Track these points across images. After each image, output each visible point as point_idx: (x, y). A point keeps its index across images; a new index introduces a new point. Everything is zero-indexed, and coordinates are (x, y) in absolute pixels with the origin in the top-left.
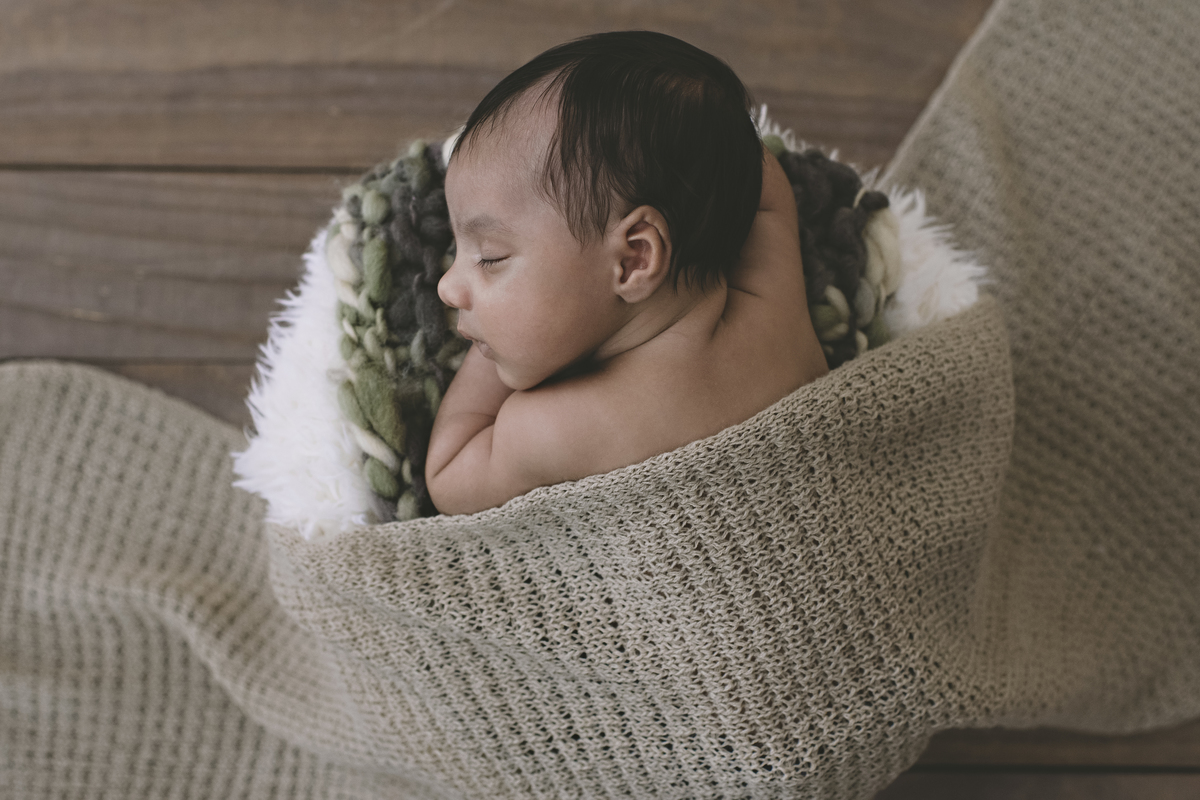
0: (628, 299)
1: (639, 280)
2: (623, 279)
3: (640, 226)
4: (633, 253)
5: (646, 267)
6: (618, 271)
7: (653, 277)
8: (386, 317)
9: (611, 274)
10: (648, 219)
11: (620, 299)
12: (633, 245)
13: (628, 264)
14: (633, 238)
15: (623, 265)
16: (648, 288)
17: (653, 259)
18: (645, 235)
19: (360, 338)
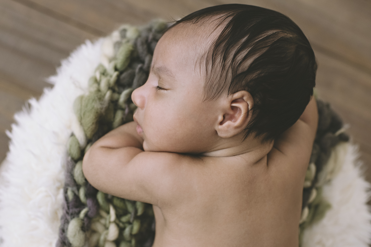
0: (220, 134)
1: (229, 126)
2: (221, 123)
3: (240, 100)
4: (231, 113)
5: (235, 122)
6: (220, 118)
7: (237, 127)
8: (118, 77)
9: (216, 119)
10: (245, 98)
11: (216, 132)
12: (233, 108)
13: (227, 117)
14: (234, 105)
15: (224, 117)
16: (232, 132)
17: (240, 119)
18: (241, 106)
19: (100, 80)
